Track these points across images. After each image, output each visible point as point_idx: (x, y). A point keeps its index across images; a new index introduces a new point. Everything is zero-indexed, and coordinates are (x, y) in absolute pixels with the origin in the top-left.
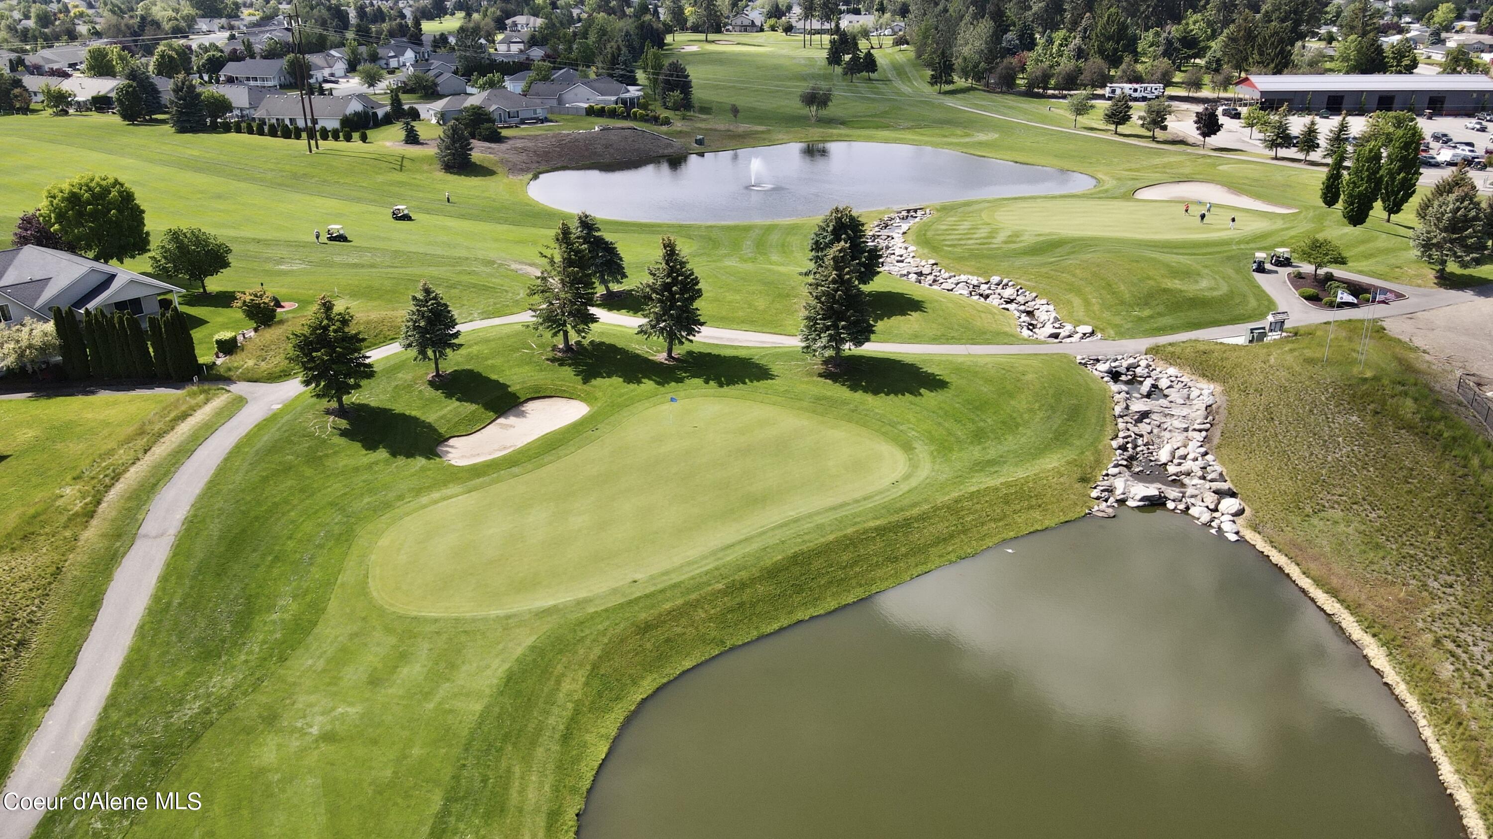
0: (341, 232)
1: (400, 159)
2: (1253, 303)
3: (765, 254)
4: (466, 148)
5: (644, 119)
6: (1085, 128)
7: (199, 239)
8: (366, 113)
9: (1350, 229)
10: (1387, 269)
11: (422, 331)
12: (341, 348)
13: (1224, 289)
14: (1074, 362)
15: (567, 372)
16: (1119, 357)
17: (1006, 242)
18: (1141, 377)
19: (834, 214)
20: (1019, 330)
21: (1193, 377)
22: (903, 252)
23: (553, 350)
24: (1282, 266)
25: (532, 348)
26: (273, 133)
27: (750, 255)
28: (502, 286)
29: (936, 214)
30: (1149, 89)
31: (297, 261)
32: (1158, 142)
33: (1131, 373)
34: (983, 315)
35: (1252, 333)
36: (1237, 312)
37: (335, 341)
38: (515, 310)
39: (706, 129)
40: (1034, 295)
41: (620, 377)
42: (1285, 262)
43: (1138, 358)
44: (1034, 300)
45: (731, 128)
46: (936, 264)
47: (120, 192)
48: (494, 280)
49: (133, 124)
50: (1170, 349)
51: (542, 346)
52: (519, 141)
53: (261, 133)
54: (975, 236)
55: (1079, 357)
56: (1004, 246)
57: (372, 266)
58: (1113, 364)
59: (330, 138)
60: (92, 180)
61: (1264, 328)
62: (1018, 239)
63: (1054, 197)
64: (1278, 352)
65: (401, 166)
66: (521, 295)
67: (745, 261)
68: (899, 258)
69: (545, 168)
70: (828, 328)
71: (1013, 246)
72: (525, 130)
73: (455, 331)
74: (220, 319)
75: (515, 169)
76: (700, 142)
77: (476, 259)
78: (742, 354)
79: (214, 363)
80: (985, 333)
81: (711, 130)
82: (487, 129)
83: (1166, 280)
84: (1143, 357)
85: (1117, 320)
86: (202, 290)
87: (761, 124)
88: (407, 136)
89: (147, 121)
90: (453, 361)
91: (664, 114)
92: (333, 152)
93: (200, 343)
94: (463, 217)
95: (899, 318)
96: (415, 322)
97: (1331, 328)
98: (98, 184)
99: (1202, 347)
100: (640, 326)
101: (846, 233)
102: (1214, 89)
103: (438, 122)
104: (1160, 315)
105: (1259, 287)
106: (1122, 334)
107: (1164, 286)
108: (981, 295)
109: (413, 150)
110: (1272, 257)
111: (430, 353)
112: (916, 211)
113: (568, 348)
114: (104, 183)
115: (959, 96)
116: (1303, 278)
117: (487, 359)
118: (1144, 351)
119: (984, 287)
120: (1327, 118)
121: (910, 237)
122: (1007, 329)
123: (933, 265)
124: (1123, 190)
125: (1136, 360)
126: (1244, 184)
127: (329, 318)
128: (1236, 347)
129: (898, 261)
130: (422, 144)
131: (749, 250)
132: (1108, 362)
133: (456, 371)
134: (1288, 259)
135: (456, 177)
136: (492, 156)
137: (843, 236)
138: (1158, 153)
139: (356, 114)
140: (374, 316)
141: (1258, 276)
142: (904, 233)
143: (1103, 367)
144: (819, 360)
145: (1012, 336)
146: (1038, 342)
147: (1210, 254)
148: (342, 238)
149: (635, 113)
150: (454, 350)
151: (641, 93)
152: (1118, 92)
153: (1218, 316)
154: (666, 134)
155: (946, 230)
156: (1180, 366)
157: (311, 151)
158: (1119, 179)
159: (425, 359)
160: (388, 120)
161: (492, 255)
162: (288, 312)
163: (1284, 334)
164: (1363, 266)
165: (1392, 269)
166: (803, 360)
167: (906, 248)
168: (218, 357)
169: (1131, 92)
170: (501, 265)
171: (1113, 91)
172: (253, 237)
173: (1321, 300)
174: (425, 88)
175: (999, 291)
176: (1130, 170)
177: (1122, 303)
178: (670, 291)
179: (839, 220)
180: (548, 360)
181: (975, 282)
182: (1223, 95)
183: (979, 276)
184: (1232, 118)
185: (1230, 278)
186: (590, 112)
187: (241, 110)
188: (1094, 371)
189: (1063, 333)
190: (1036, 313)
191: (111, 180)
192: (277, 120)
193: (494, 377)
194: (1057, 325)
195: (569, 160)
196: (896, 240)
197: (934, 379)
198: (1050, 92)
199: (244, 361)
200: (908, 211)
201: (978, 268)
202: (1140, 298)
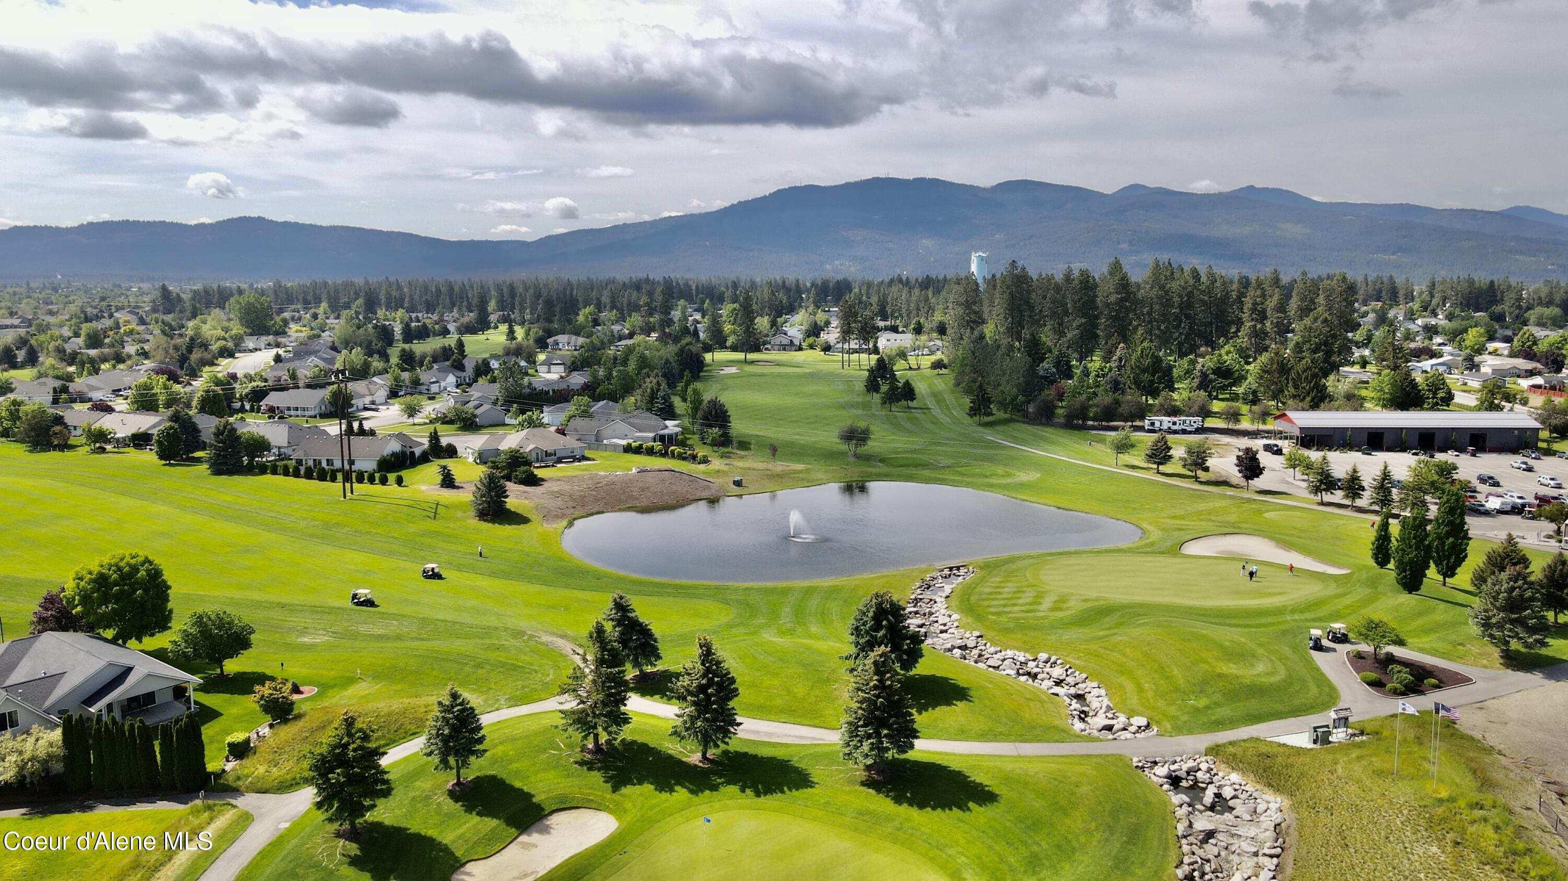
0: (369, 597)
1: (434, 506)
2: (1314, 690)
3: (804, 624)
4: (502, 493)
5: (681, 457)
6: (1127, 466)
7: (223, 623)
8: (403, 453)
9: (1406, 598)
10: (1450, 647)
11: (446, 740)
12: (359, 768)
13: (1281, 675)
14: (1130, 766)
15: (596, 777)
16: (1178, 759)
17: (1053, 609)
18: (1202, 783)
19: (874, 601)
20: (1070, 721)
21: (1258, 787)
22: (947, 620)
23: (582, 751)
24: (1339, 643)
25: (560, 749)
26: (309, 475)
27: (789, 625)
28: (532, 664)
29: (980, 573)
30: (1188, 422)
31: (321, 632)
32: (1201, 483)
33: (1192, 778)
34: (1031, 704)
35: (1315, 731)
36: (1297, 702)
37: (354, 761)
38: (543, 695)
39: (744, 469)
40: (1084, 676)
41: (652, 784)
42: (1342, 639)
43: (1198, 760)
44: (1084, 682)
45: (770, 466)
46: (981, 636)
47: (148, 571)
48: (523, 658)
49: (170, 465)
50: (1231, 749)
51: (570, 746)
52: (555, 483)
53: (297, 474)
54: (1021, 601)
55: (1135, 759)
56: (1050, 614)
57: (398, 638)
58: (1173, 768)
59: (366, 481)
60: (122, 559)
61: (1327, 726)
62: (1065, 606)
63: (1100, 552)
64: (1345, 759)
65: (435, 513)
66: (551, 676)
67: (783, 633)
68: (942, 628)
69: (581, 514)
70: (869, 736)
71: (1060, 614)
72: (563, 469)
73: (480, 735)
74: (234, 711)
75: (549, 516)
76: (738, 484)
77: (506, 629)
78: (781, 754)
79: (224, 771)
80: (1033, 728)
81: (749, 469)
82: (524, 472)
83: (1221, 664)
84: (1203, 759)
85: (1172, 711)
86: (218, 671)
87: (800, 461)
88: (443, 480)
89: (184, 460)
90: (477, 768)
91: (701, 452)
92: (367, 498)
93: (211, 742)
94: (494, 574)
95: (944, 708)
96: (439, 730)
97: (1398, 724)
98: (128, 564)
99: (1264, 749)
100: (674, 727)
101: (887, 619)
102: (1252, 421)
103: (475, 461)
104: (1218, 704)
105: (1318, 669)
106: (1180, 729)
107: (1218, 670)
108: (1029, 674)
109: (448, 495)
110: (1329, 633)
111: (452, 761)
112: (958, 568)
113: (598, 749)
114: (133, 561)
115: (998, 428)
116: (1363, 658)
117: (511, 762)
118: (1203, 751)
119: (1031, 664)
120: (1370, 454)
121: (954, 602)
122: (1057, 722)
123: (978, 637)
124: (1169, 543)
125: (1195, 764)
126: (1292, 535)
127: (350, 735)
128: (1299, 751)
129: (942, 632)
130: (458, 488)
131: (787, 620)
132: (1167, 766)
133: (478, 777)
134: (1344, 635)
135: (490, 525)
136: (527, 502)
137: (884, 623)
138: (1203, 496)
139: (394, 454)
140: (396, 705)
141: (1315, 654)
142: (947, 597)
143: (1162, 771)
144: (861, 767)
145: (1063, 730)
146: (1090, 739)
147: (1264, 625)
148: (369, 603)
149: (673, 452)
150: (478, 757)
151: (679, 429)
152: (1157, 424)
153: (1279, 707)
154: (704, 473)
155: (991, 593)
156: (1244, 773)
157: (345, 497)
158: (1164, 529)
159: (446, 769)
160: (425, 458)
161: (523, 624)
162: (307, 699)
163: (1350, 731)
164: (1423, 643)
165: (1454, 646)
166: (845, 765)
167: (950, 616)
168: (228, 761)
169: (1170, 425)
170: (531, 636)
171: (1153, 424)
172: (278, 601)
173: (1383, 685)
174: (464, 420)
175: (1047, 670)
176: (1175, 517)
177: (1177, 690)
178: (706, 693)
179: (879, 605)
180: (576, 763)
181: (1022, 659)
182: (1262, 427)
183: (1026, 651)
184: (1273, 454)
185: (1287, 658)
186: (628, 449)
187: (279, 448)
188: (1152, 776)
189: (1118, 724)
190: (1088, 697)
191: (141, 559)
192: (315, 460)
193: (518, 784)
194: (1110, 715)
195: (605, 504)
196: (939, 605)
197: (983, 790)
198: (1090, 423)
199: (255, 768)
200: (951, 569)
201: (1024, 643)
202: (1194, 684)
